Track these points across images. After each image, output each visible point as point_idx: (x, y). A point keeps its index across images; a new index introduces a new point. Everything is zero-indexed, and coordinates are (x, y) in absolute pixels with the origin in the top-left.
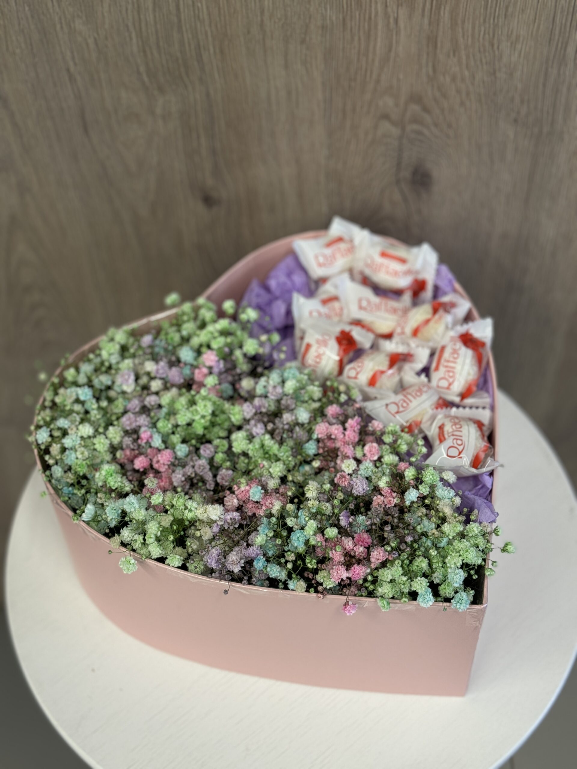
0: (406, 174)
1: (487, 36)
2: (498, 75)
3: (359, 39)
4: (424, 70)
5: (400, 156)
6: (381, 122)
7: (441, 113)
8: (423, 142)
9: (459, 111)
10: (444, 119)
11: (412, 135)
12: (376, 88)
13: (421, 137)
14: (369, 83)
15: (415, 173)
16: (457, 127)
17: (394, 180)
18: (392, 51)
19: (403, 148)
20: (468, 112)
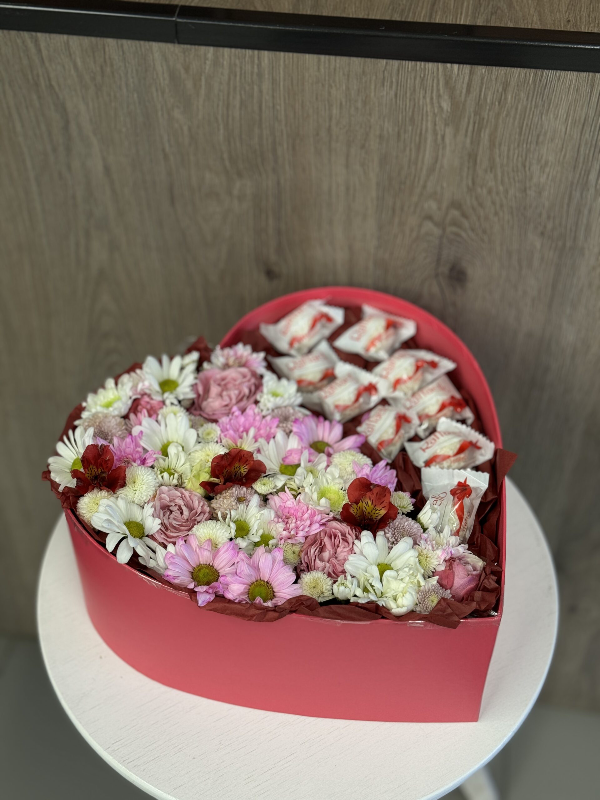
0: (445, 269)
1: (520, 159)
2: (528, 192)
3: (411, 150)
4: (464, 182)
5: (440, 254)
6: (425, 222)
7: (478, 220)
8: (461, 243)
9: (494, 220)
10: (480, 225)
11: (451, 236)
12: (422, 193)
13: (459, 239)
14: (417, 187)
15: (452, 270)
16: (491, 234)
17: (434, 273)
18: (438, 163)
19: (443, 246)
20: (501, 221)
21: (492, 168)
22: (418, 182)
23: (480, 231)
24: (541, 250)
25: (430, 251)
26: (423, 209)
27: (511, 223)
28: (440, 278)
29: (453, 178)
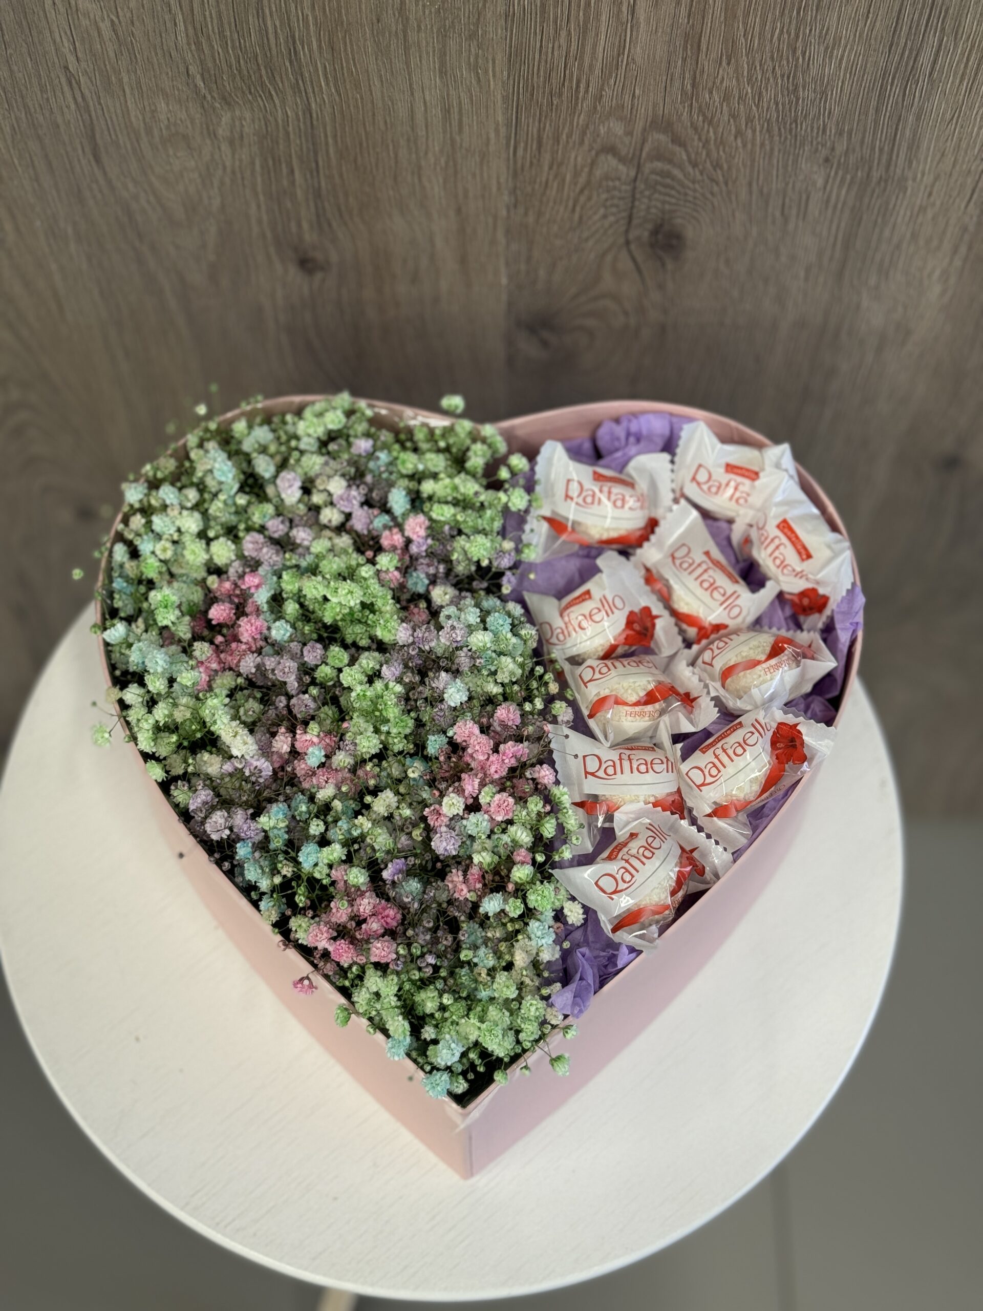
0: (642, 233)
1: (785, 36)
3: (569, 34)
4: (677, 84)
5: (632, 207)
6: (602, 157)
7: (704, 147)
8: (672, 188)
9: (734, 144)
10: (708, 155)
11: (653, 177)
12: (595, 108)
13: (668, 181)
14: (584, 99)
15: (655, 232)
16: (729, 168)
17: (622, 240)
18: (623, 54)
19: (638, 196)
20: (749, 146)
21: (730, 56)
22: (587, 91)
23: (708, 165)
24: (825, 188)
25: (612, 206)
26: (598, 136)
27: (768, 148)
28: (633, 247)
29: (655, 80)
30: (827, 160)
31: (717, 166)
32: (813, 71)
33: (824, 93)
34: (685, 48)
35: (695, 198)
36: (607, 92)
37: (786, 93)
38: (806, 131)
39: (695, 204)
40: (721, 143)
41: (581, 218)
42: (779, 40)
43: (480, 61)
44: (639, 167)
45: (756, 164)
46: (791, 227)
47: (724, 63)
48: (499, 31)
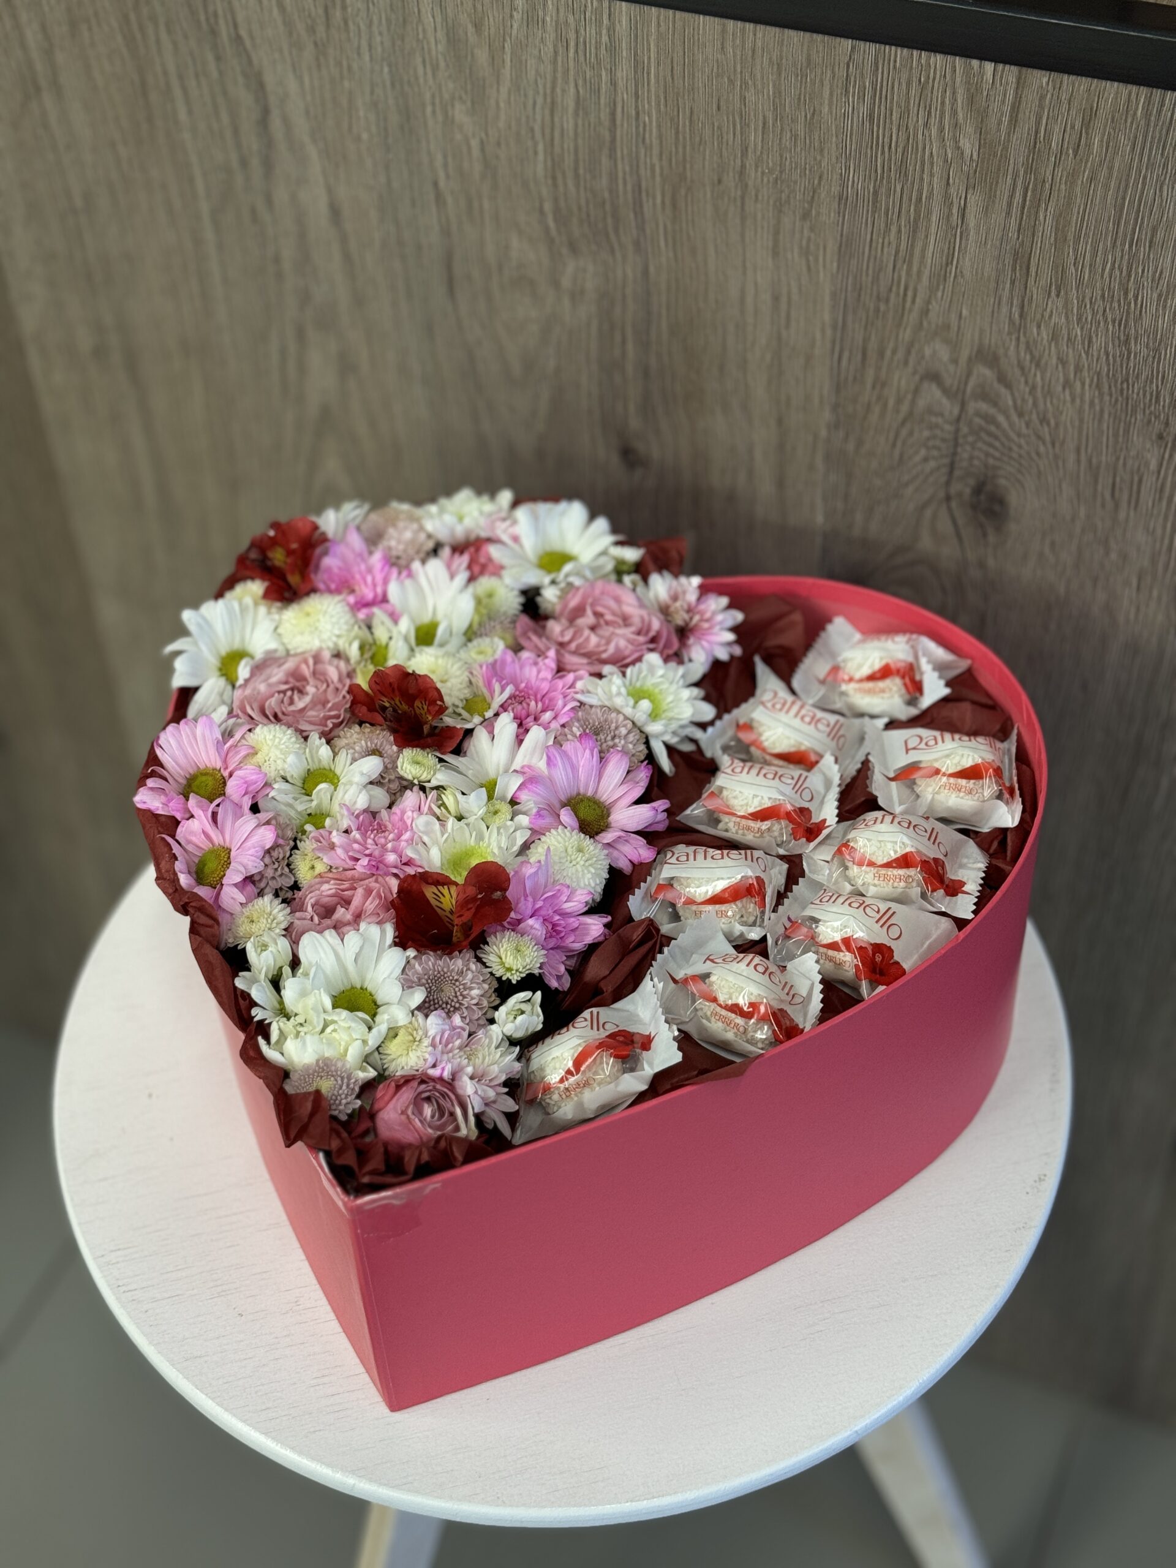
1: (1117, 272)
4: (1005, 310)
5: (955, 454)
6: (926, 385)
7: (1030, 393)
8: (996, 438)
9: (1062, 397)
10: (1035, 404)
11: (978, 421)
12: (921, 323)
13: (992, 428)
14: (911, 310)
15: (978, 490)
16: (1057, 425)
17: (941, 494)
18: (952, 264)
19: (961, 441)
20: (1078, 401)
21: (1060, 286)
22: (913, 302)
23: (1034, 416)
24: (1159, 472)
25: (935, 447)
26: (923, 357)
27: (1098, 408)
28: (954, 504)
29: (982, 300)
30: (1160, 437)
31: (1043, 420)
32: (1146, 321)
33: (1157, 350)
34: (1014, 270)
35: (1020, 456)
36: (934, 306)
37: (1117, 342)
38: (1138, 394)
39: (1020, 464)
40: (1049, 392)
41: (901, 455)
42: (1111, 278)
43: (812, 247)
44: (963, 405)
45: (1085, 426)
46: (1122, 515)
47: (1053, 294)
48: (832, 215)
